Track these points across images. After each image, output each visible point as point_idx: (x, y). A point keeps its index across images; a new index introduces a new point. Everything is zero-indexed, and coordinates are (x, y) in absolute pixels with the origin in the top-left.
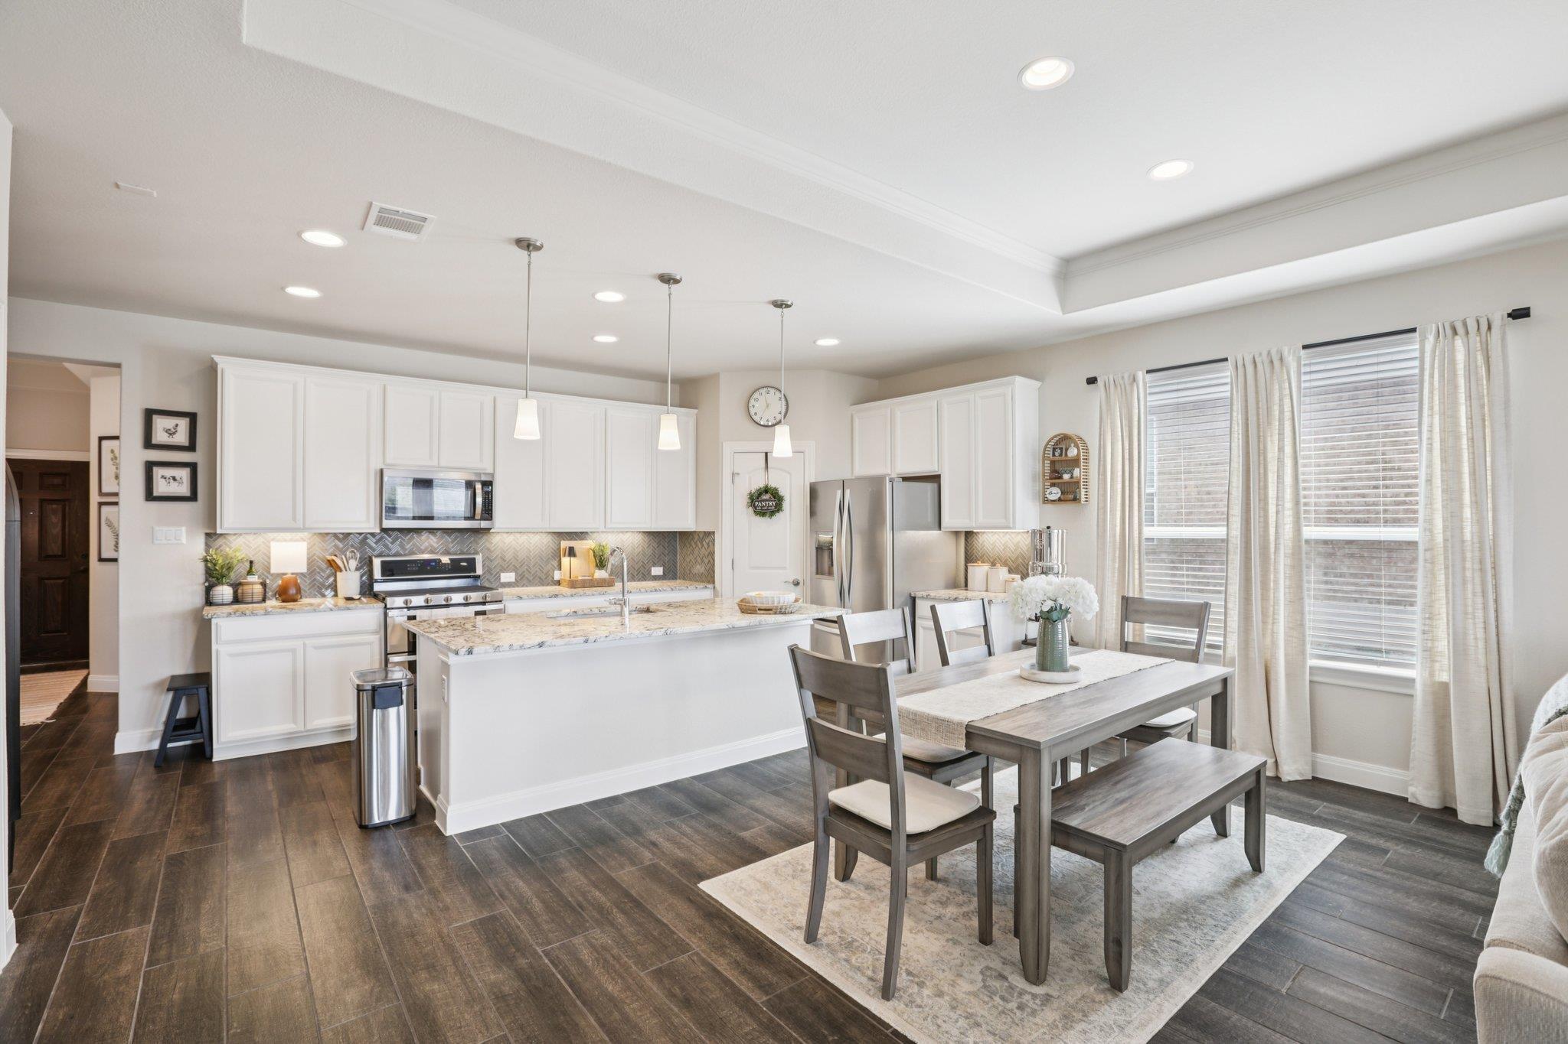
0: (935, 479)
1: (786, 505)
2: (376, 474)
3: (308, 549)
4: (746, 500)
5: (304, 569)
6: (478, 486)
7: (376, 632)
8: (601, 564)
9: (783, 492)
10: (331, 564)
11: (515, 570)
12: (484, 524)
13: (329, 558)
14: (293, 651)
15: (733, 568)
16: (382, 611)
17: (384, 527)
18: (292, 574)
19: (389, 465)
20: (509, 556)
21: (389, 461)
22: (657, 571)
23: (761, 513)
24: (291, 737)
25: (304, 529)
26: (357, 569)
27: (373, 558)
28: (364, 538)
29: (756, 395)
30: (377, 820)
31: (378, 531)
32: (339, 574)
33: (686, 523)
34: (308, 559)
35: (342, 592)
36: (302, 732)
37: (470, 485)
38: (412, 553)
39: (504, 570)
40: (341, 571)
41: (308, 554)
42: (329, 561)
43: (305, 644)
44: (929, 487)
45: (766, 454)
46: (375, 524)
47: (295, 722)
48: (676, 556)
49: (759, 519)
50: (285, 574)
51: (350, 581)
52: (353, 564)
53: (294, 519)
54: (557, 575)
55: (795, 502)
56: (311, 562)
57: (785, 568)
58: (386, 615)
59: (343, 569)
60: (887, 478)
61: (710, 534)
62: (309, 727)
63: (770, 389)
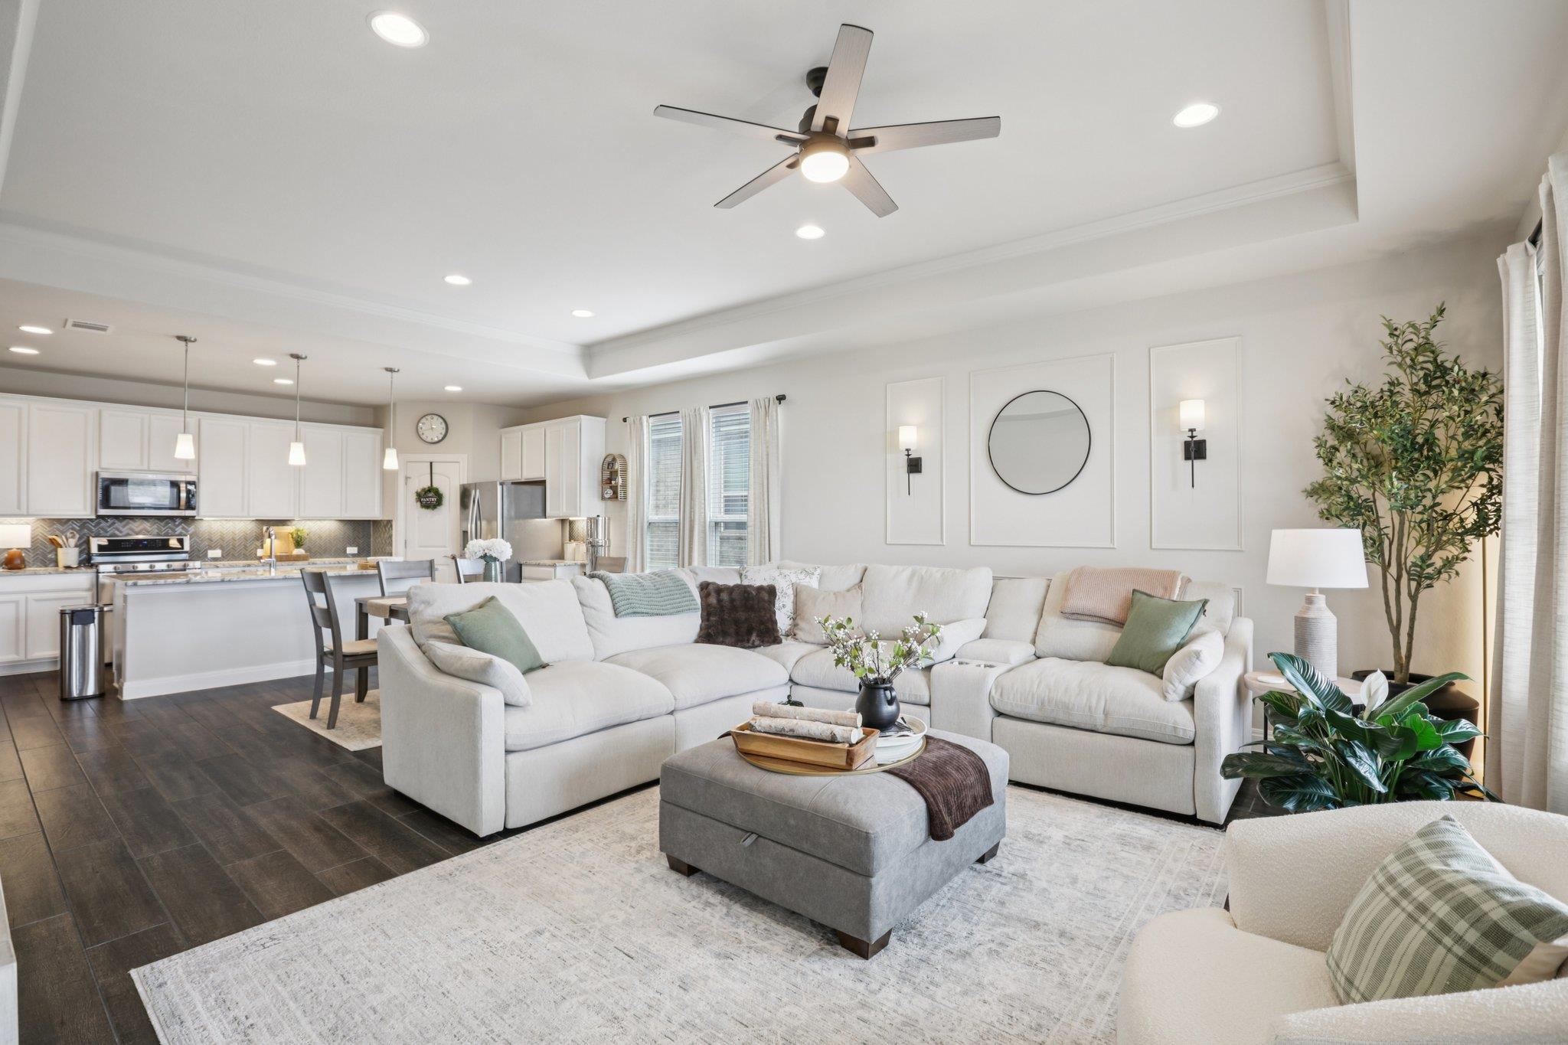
0: (542, 483)
1: (445, 501)
2: (92, 475)
3: (32, 531)
4: (415, 497)
5: (28, 545)
6: (183, 487)
7: (89, 590)
8: (298, 543)
9: (442, 490)
10: (53, 542)
11: (222, 548)
12: (189, 513)
13: (51, 537)
14: (17, 603)
15: (406, 547)
16: (94, 575)
17: (99, 514)
18: (18, 549)
19: (103, 469)
20: (215, 538)
21: (104, 465)
22: (352, 550)
23: (427, 506)
24: (13, 665)
25: (28, 515)
26: (76, 546)
27: (91, 538)
28: (83, 523)
29: (424, 420)
30: (75, 693)
31: (94, 517)
32: (59, 550)
33: (374, 513)
34: (32, 538)
35: (62, 563)
36: (23, 661)
37: (175, 484)
38: (128, 534)
39: (211, 548)
40: (61, 547)
41: (32, 534)
42: (50, 539)
43: (27, 598)
44: (538, 489)
45: (431, 463)
46: (91, 511)
47: (17, 653)
48: (370, 538)
49: (424, 511)
50: (11, 549)
51: (69, 554)
52: (72, 542)
53: (19, 507)
54: (260, 553)
55: (451, 498)
56: (34, 541)
57: (445, 547)
58: (97, 577)
59: (63, 545)
60: (498, 483)
61: (389, 522)
62: (29, 657)
63: (433, 416)
